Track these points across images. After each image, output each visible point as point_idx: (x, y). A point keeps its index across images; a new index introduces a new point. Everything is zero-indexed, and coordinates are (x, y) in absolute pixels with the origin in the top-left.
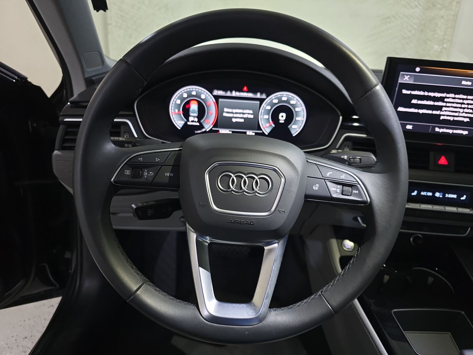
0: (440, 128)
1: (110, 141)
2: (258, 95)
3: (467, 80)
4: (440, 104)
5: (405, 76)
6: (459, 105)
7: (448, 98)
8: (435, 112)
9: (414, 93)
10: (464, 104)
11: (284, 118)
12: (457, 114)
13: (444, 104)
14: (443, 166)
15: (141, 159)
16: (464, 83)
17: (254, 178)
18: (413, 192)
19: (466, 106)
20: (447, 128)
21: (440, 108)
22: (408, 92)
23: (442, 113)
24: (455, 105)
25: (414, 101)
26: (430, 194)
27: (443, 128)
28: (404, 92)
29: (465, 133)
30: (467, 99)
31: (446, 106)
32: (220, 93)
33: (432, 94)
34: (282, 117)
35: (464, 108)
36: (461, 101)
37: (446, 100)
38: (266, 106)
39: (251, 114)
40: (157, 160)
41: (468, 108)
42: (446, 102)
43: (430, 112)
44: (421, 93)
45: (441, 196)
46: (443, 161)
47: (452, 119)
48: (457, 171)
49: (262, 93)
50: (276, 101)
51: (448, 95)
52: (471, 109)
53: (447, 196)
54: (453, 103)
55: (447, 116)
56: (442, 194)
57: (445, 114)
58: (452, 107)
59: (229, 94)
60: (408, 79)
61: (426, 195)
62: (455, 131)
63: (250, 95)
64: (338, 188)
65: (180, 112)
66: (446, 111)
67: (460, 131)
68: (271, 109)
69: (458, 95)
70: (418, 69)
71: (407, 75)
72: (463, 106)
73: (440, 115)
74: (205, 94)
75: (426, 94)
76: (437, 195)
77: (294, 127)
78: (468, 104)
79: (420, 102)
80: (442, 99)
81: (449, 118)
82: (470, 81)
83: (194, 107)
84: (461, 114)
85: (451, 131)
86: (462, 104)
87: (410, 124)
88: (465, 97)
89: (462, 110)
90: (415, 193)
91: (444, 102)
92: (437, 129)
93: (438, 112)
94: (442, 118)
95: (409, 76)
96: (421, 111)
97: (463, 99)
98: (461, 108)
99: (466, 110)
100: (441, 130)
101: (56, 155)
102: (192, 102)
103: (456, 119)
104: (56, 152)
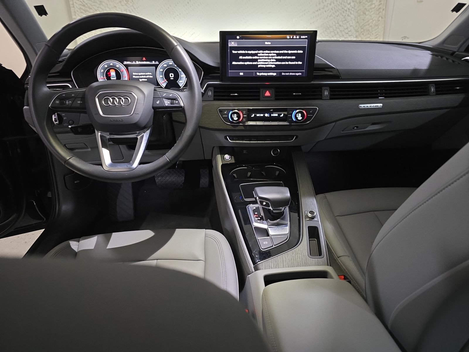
0: (260, 72)
1: (46, 87)
2: (153, 63)
3: (268, 42)
4: (256, 57)
5: (232, 42)
6: (267, 58)
7: (260, 53)
8: (254, 63)
9: (239, 52)
10: (270, 56)
11: (173, 76)
12: (267, 63)
13: (258, 58)
14: (268, 97)
15: (64, 95)
16: (266, 43)
17: (121, 98)
18: (252, 115)
19: (271, 58)
20: (264, 72)
21: (256, 60)
22: (236, 52)
23: (258, 63)
24: (264, 57)
25: (241, 57)
26: (262, 115)
27: (261, 72)
28: (234, 52)
29: (275, 74)
30: (270, 53)
31: (259, 59)
32: (129, 63)
33: (250, 52)
34: (172, 76)
35: (270, 59)
36: (267, 55)
37: (259, 55)
38: (160, 69)
39: (151, 75)
40: (73, 95)
41: (272, 59)
42: (259, 56)
43: (251, 63)
44: (244, 52)
45: (269, 116)
46: (268, 94)
47: (265, 66)
48: (276, 99)
49: (155, 61)
50: (165, 65)
51: (259, 52)
52: (274, 59)
53: (272, 115)
54: (263, 56)
55: (262, 64)
56: (269, 114)
57: (261, 64)
58: (263, 59)
59: (134, 63)
60: (234, 44)
61: (259, 116)
62: (269, 74)
63: (148, 63)
64: (168, 101)
65: (104, 77)
66: (260, 62)
67: (271, 73)
68: (163, 71)
69: (265, 51)
70: (238, 37)
71: (233, 41)
72: (269, 58)
73: (257, 65)
74: (118, 65)
75: (246, 52)
76: (266, 115)
77: (180, 81)
78: (272, 56)
79: (244, 58)
80: (256, 55)
81: (263, 66)
82: (269, 42)
83: (113, 73)
84: (269, 63)
85: (266, 74)
86: (268, 56)
87: (242, 72)
88: (269, 52)
89: (269, 60)
90: (253, 116)
91: (258, 56)
92: (258, 74)
93: (256, 63)
94: (259, 66)
95: (234, 42)
96: (246, 63)
97: (268, 53)
98: (268, 59)
99: (272, 60)
100: (261, 74)
101: (25, 109)
102: (111, 70)
103: (267, 66)
104: (25, 107)
